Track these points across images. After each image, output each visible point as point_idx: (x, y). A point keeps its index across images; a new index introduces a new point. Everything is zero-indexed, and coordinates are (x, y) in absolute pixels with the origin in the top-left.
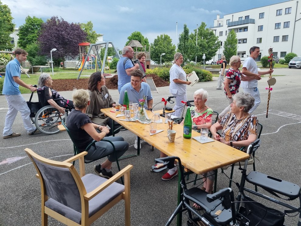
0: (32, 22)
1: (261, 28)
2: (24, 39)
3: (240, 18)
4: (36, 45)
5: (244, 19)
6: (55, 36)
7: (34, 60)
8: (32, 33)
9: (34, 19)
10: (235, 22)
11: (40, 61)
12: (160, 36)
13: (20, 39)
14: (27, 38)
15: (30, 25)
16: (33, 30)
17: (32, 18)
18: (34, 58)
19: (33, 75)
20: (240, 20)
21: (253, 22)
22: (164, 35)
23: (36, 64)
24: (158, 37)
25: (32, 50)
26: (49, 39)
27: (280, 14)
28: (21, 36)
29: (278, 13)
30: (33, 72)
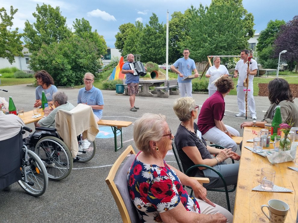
0: (273, 26)
2: (262, 43)
4: (271, 48)
6: (292, 37)
7: (266, 63)
8: (272, 36)
9: (276, 22)
11: (271, 64)
13: (260, 43)
14: (265, 41)
15: (271, 28)
16: (272, 33)
17: (273, 22)
18: (266, 61)
19: (258, 78)
23: (266, 67)
25: (266, 54)
26: (285, 41)
28: (260, 40)
30: (258, 75)
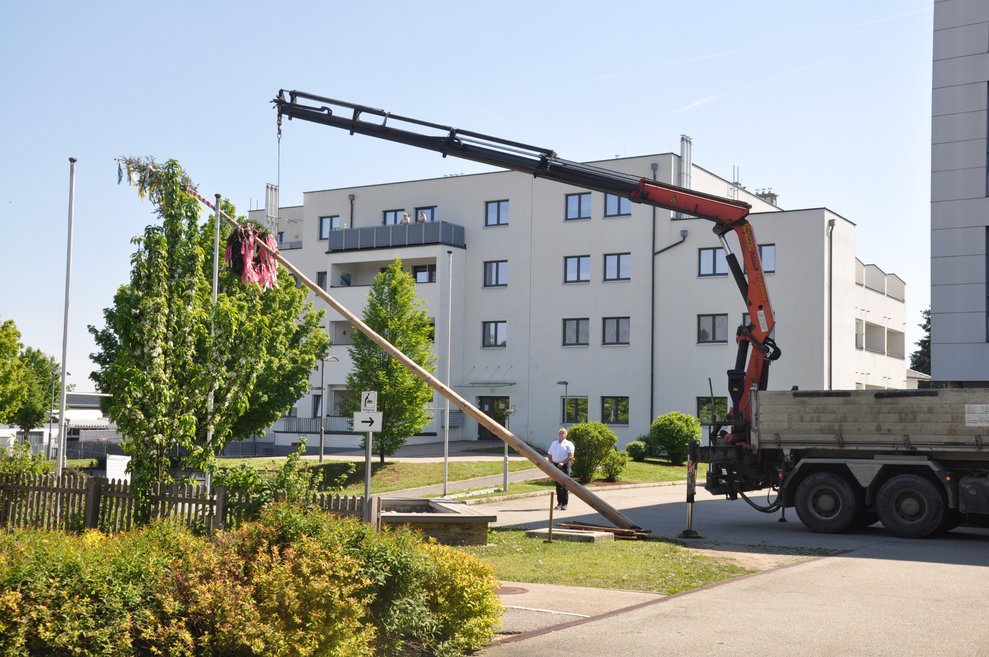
3: (390, 215)
10: (367, 232)
20: (390, 223)
21: (456, 238)
27: (582, 215)
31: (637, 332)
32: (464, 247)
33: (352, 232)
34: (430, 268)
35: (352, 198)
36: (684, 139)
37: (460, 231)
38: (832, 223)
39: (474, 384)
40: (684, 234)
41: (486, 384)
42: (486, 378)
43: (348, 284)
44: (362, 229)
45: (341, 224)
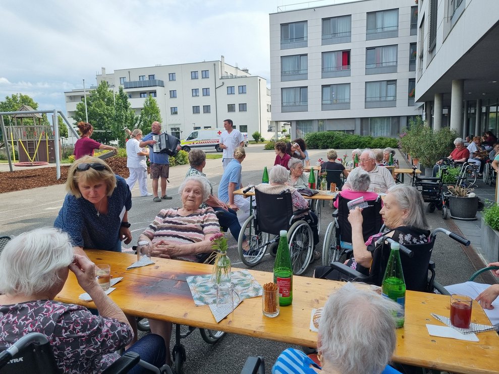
1: (173, 94)
3: (141, 77)
5: (147, 79)
10: (135, 82)
12: (10, 97)
20: (141, 80)
21: (162, 84)
22: (19, 95)
24: (7, 98)
27: (196, 78)
29: (194, 75)
31: (213, 109)
32: (164, 87)
33: (130, 82)
34: (155, 92)
35: (129, 72)
36: (222, 57)
37: (162, 82)
38: (260, 80)
39: (169, 125)
40: (223, 83)
41: (173, 125)
42: (173, 123)
43: (131, 97)
44: (134, 82)
45: (127, 80)
